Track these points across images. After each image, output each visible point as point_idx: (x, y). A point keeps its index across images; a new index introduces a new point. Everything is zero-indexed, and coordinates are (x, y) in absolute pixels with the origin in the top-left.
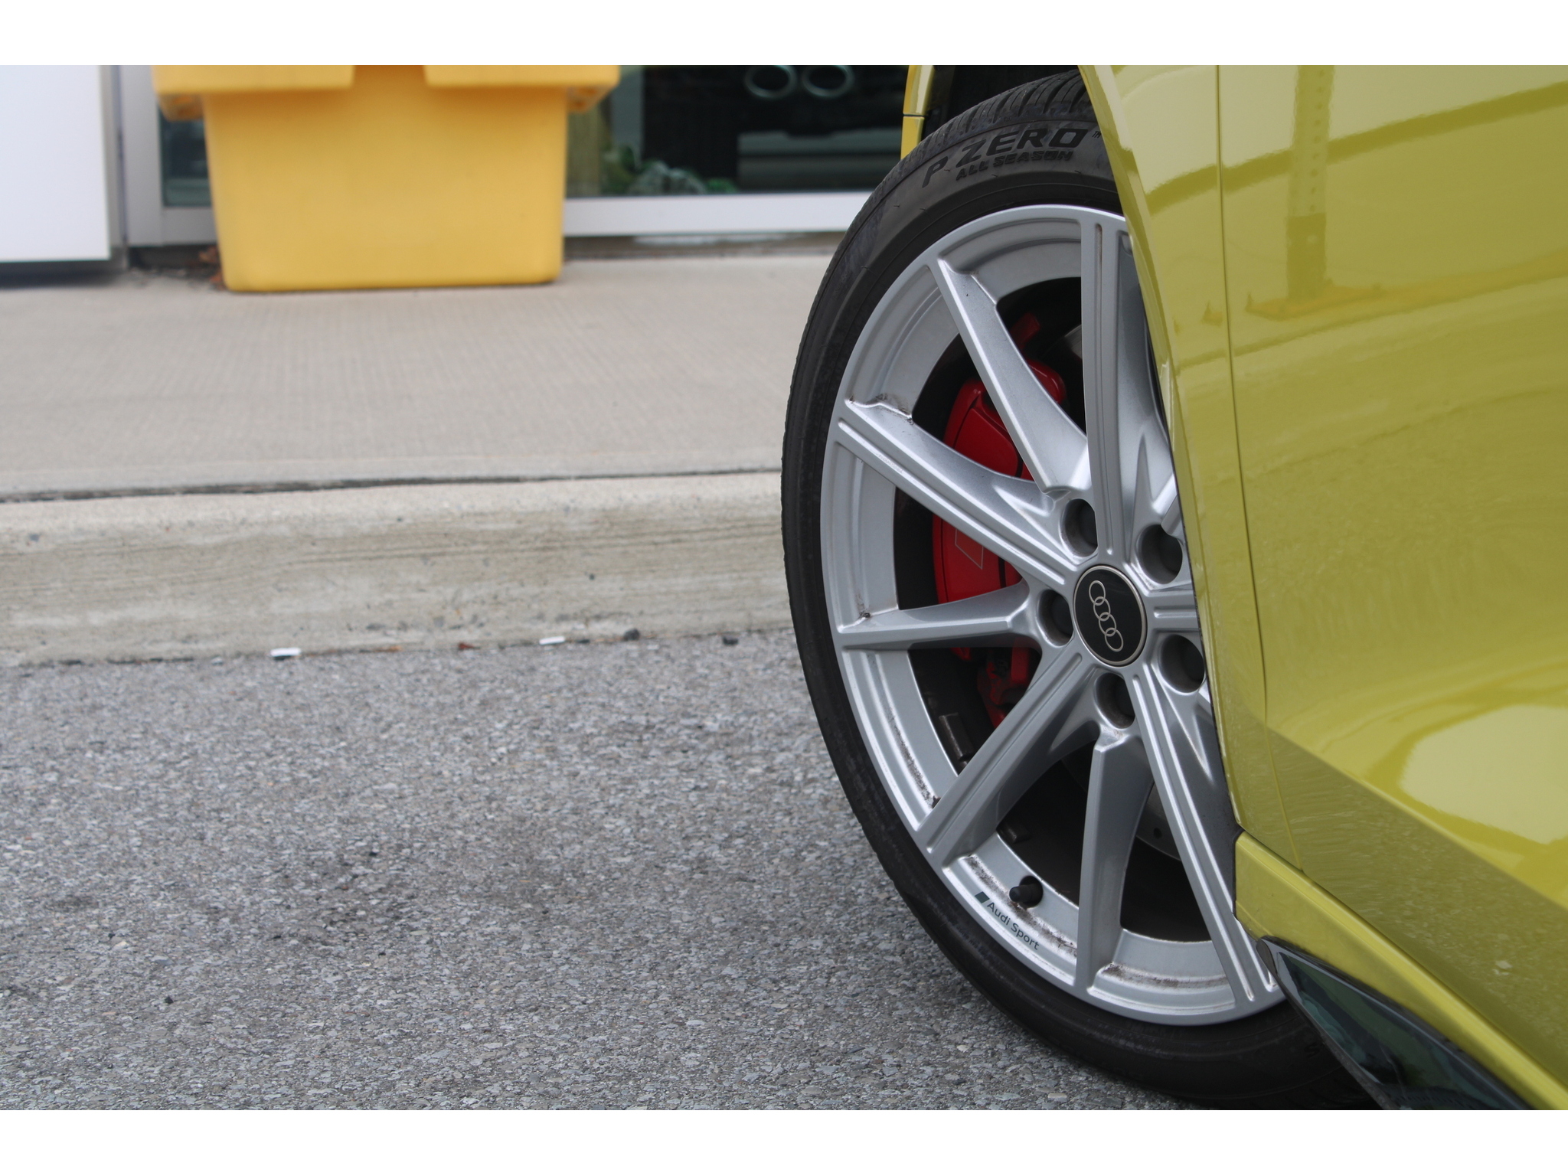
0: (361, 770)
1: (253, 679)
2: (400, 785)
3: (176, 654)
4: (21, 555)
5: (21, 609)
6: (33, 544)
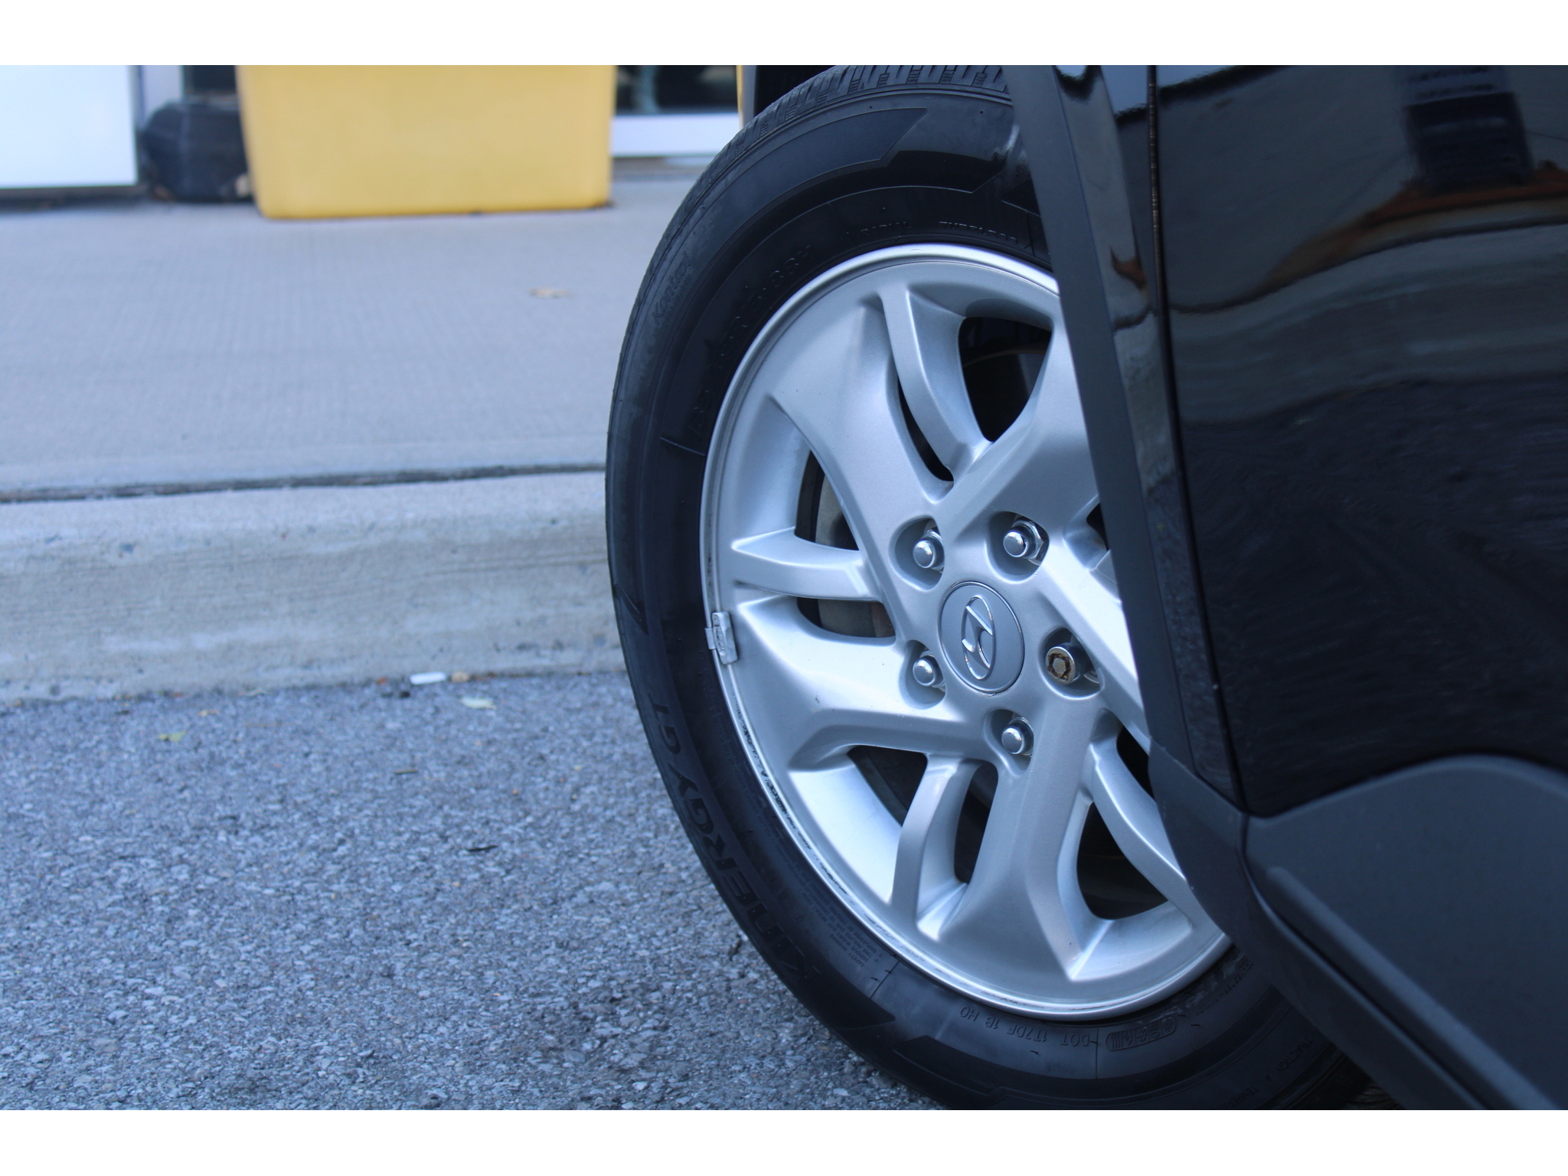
0: (563, 862)
1: (394, 718)
2: (617, 885)
3: (296, 682)
4: (113, 568)
5: (113, 633)
6: (127, 555)
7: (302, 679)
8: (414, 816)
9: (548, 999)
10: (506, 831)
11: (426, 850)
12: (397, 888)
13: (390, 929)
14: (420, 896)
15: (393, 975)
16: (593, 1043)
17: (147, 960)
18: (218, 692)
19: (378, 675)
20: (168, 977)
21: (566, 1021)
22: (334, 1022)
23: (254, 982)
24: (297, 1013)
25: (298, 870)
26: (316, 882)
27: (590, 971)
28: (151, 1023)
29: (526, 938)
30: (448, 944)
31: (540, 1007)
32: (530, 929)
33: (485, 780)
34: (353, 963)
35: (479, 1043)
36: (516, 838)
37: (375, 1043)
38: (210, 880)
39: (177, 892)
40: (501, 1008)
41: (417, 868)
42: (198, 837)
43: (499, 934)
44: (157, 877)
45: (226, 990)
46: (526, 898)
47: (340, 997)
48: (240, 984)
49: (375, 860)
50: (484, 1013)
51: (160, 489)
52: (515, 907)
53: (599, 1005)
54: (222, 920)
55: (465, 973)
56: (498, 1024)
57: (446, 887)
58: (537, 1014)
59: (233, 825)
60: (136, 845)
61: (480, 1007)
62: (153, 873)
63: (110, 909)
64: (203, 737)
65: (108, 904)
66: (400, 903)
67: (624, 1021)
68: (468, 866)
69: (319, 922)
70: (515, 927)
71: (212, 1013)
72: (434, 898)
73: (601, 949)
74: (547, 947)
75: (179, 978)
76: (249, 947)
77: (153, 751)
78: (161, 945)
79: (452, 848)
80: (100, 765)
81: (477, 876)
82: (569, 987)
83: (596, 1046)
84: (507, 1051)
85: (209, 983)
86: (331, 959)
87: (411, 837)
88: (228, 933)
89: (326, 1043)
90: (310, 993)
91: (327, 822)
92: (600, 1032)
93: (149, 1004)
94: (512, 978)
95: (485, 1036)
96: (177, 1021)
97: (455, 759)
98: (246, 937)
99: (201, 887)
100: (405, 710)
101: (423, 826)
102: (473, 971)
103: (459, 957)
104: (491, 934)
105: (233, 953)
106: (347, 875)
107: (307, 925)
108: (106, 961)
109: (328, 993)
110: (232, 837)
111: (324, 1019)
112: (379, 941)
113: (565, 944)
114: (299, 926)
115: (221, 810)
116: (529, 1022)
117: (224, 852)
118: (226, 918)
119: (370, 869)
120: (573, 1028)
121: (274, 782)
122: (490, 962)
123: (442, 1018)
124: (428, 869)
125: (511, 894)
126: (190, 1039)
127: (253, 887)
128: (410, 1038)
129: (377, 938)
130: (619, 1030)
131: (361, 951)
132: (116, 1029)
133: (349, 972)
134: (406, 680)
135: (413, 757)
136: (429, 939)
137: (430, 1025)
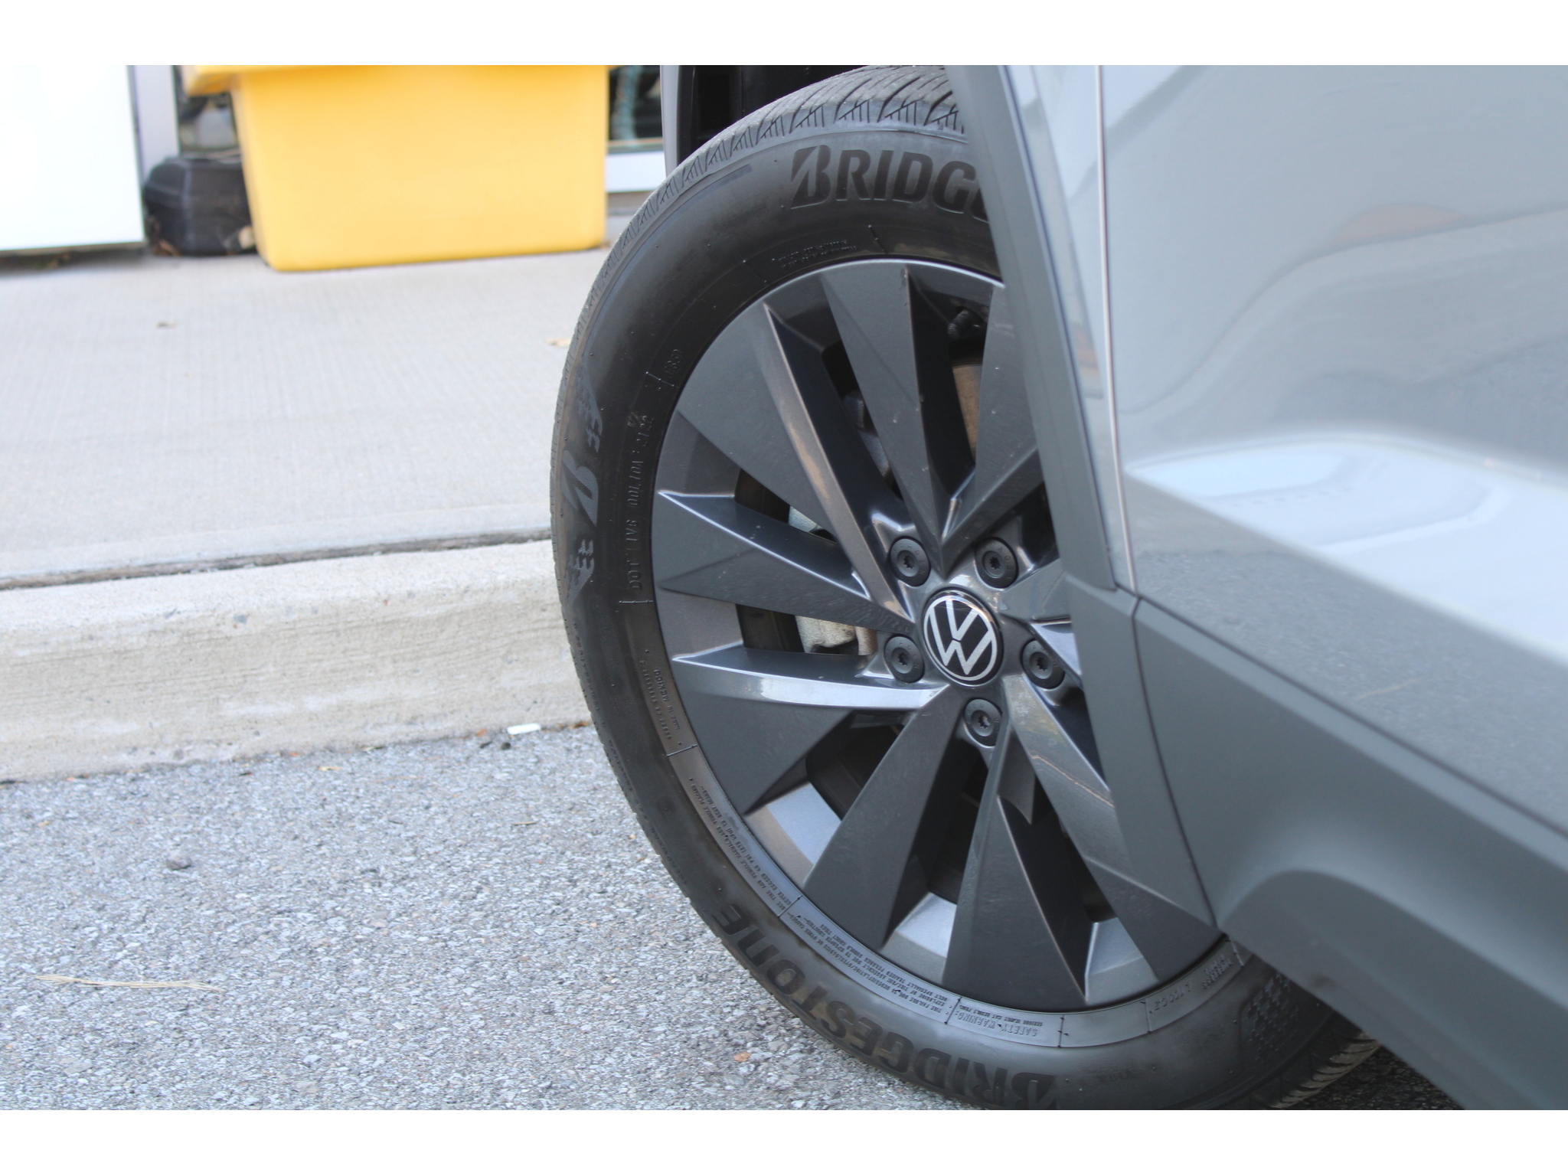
1: (500, 768)
3: (401, 737)
4: (228, 638)
5: (230, 699)
6: (240, 625)
7: (407, 735)
8: (542, 863)
9: (700, 1028)
10: (628, 873)
11: (559, 894)
12: (540, 930)
13: (542, 970)
14: (563, 937)
15: (554, 1012)
16: (749, 1067)
17: (327, 1007)
18: (330, 749)
19: (476, 728)
20: (350, 1022)
21: (720, 1048)
22: (510, 1058)
23: (428, 1023)
24: (475, 1050)
25: (445, 917)
26: (465, 928)
27: (733, 1001)
28: (344, 1065)
29: (667, 973)
30: (598, 981)
31: (694, 1036)
32: (670, 965)
33: (599, 826)
34: (515, 1002)
35: (645, 1072)
36: (639, 879)
37: (552, 1075)
38: (367, 930)
39: (338, 943)
40: (659, 1038)
41: (554, 911)
42: (345, 890)
43: (643, 970)
44: (317, 929)
45: (405, 1031)
46: (661, 935)
47: (511, 1034)
48: (417, 1026)
49: (514, 905)
50: (644, 1044)
51: (259, 560)
52: (652, 944)
53: (747, 1032)
54: (386, 967)
55: (618, 1007)
56: (659, 1053)
57: (585, 927)
58: (693, 1043)
59: (375, 878)
60: (289, 900)
61: (639, 1038)
62: (312, 926)
63: (280, 961)
64: (326, 794)
65: (278, 956)
66: (546, 945)
67: (772, 1046)
68: (602, 908)
69: (475, 964)
70: (655, 963)
71: (398, 1053)
72: (576, 939)
73: (739, 981)
74: (689, 981)
75: (360, 1023)
76: (417, 992)
77: (283, 809)
78: (335, 993)
79: (582, 892)
80: (237, 825)
81: (611, 916)
82: (716, 1016)
83: (752, 1069)
84: (672, 1077)
85: (388, 1027)
86: (493, 1000)
87: (542, 882)
88: (395, 979)
89: (506, 1077)
90: (481, 1031)
91: (462, 871)
92: (753, 1057)
93: (337, 1047)
94: (663, 1011)
95: (650, 1065)
96: (367, 1062)
97: (567, 806)
98: (411, 982)
99: (359, 937)
100: (508, 761)
101: (552, 872)
102: (626, 1005)
103: (611, 993)
104: (636, 971)
105: (404, 998)
106: (491, 920)
107: (465, 969)
108: (288, 1009)
109: (499, 1031)
110: (376, 889)
111: (500, 1055)
112: (534, 981)
113: (704, 976)
114: (458, 970)
115: (361, 864)
116: (686, 1050)
117: (374, 904)
118: (389, 966)
119: (512, 913)
120: (727, 1054)
121: (403, 835)
122: (640, 996)
123: (607, 1050)
124: (565, 911)
125: (646, 932)
126: (383, 1078)
127: (407, 935)
128: (583, 1069)
129: (532, 978)
130: (769, 1055)
131: (521, 991)
132: (313, 1072)
133: (513, 1011)
134: (504, 731)
135: (527, 806)
136: (579, 977)
137: (598, 1056)
